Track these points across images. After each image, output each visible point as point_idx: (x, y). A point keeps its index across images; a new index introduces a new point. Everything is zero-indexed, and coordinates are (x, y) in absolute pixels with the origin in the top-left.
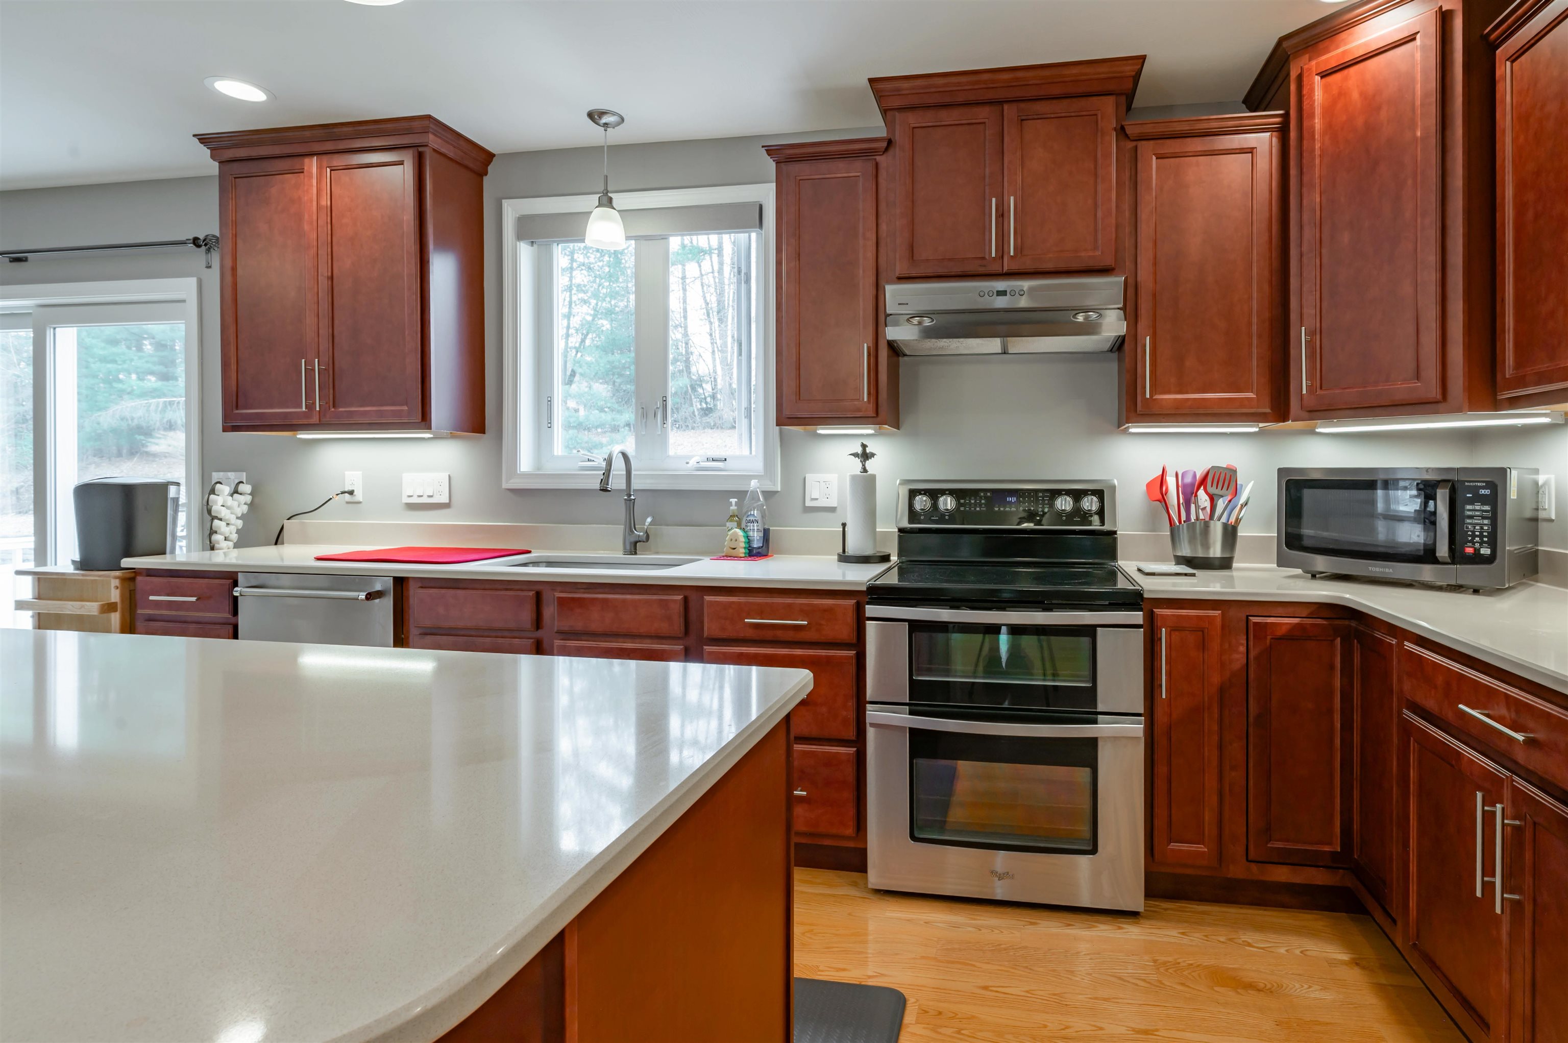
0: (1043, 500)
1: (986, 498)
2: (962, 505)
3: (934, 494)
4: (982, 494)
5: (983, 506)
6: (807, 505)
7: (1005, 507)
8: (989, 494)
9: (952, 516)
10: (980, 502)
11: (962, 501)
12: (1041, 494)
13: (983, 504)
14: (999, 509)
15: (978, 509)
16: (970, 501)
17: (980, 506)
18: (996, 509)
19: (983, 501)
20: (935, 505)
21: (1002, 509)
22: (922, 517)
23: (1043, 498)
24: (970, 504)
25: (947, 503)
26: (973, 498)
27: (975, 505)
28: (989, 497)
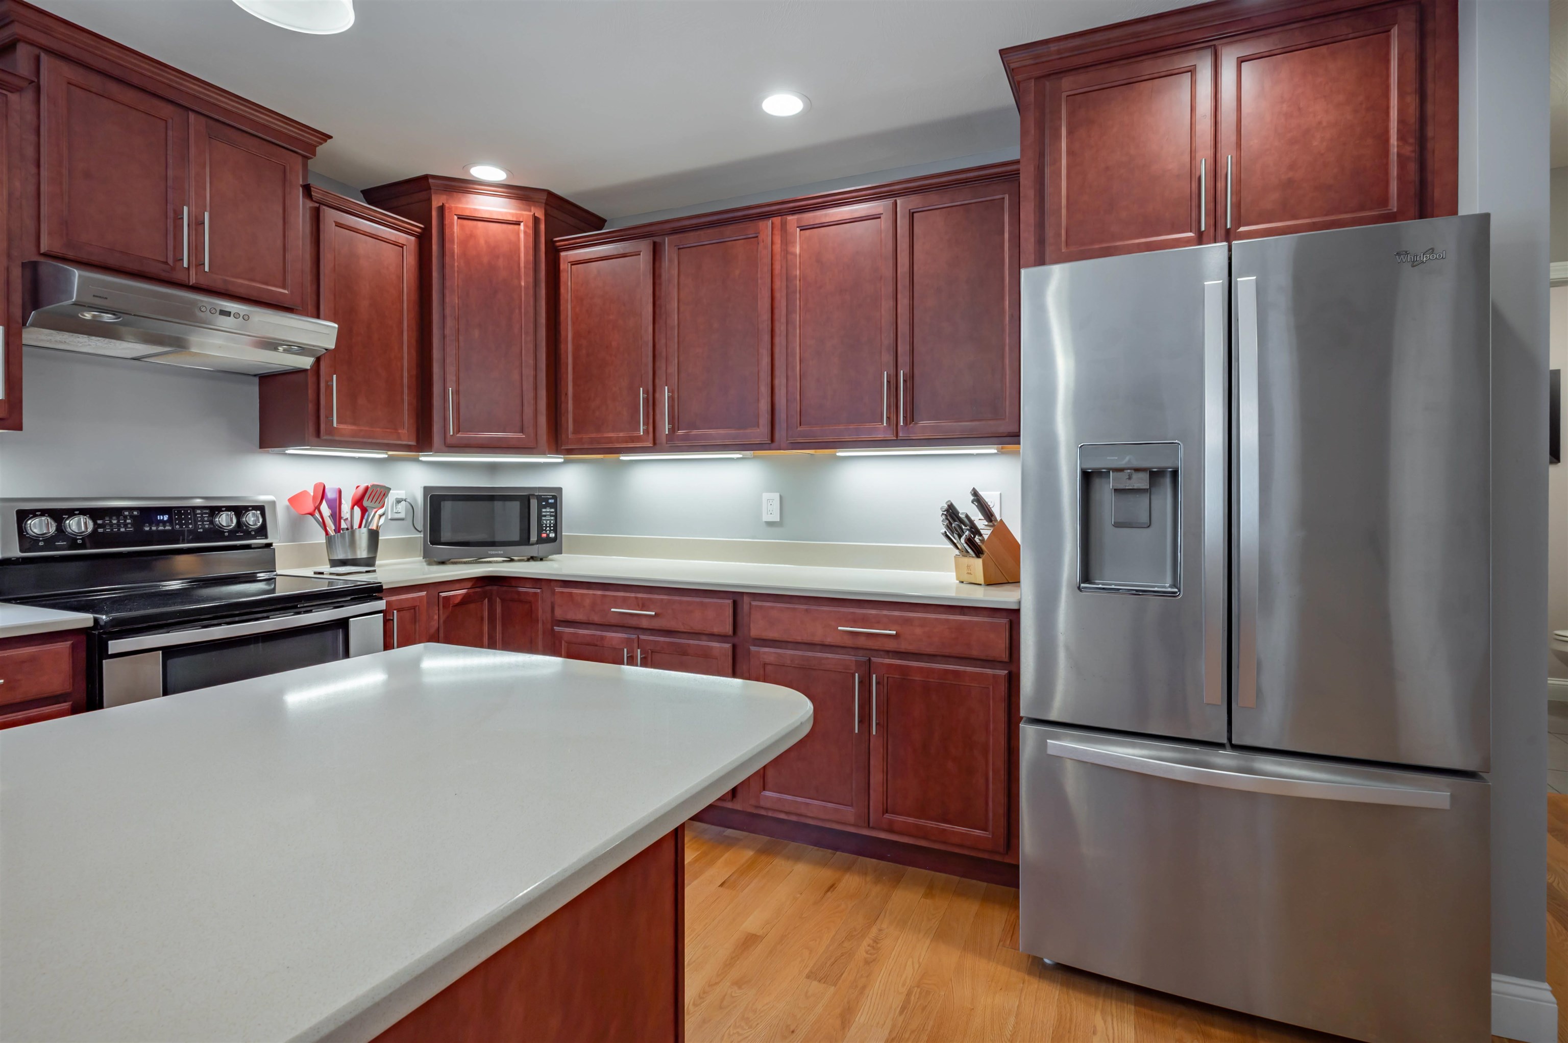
0: (202, 517)
1: (132, 517)
2: (100, 526)
3: (58, 515)
4: (127, 513)
5: (129, 526)
7: (158, 525)
8: (135, 513)
9: (94, 539)
10: (125, 521)
11: (100, 522)
12: (199, 511)
13: (129, 523)
14: (151, 528)
15: (123, 530)
16: (111, 522)
17: (126, 525)
18: (147, 529)
19: (129, 521)
20: (60, 530)
21: (154, 528)
22: (41, 544)
23: (202, 516)
24: (111, 525)
25: (77, 525)
26: (114, 518)
27: (119, 525)
28: (136, 516)
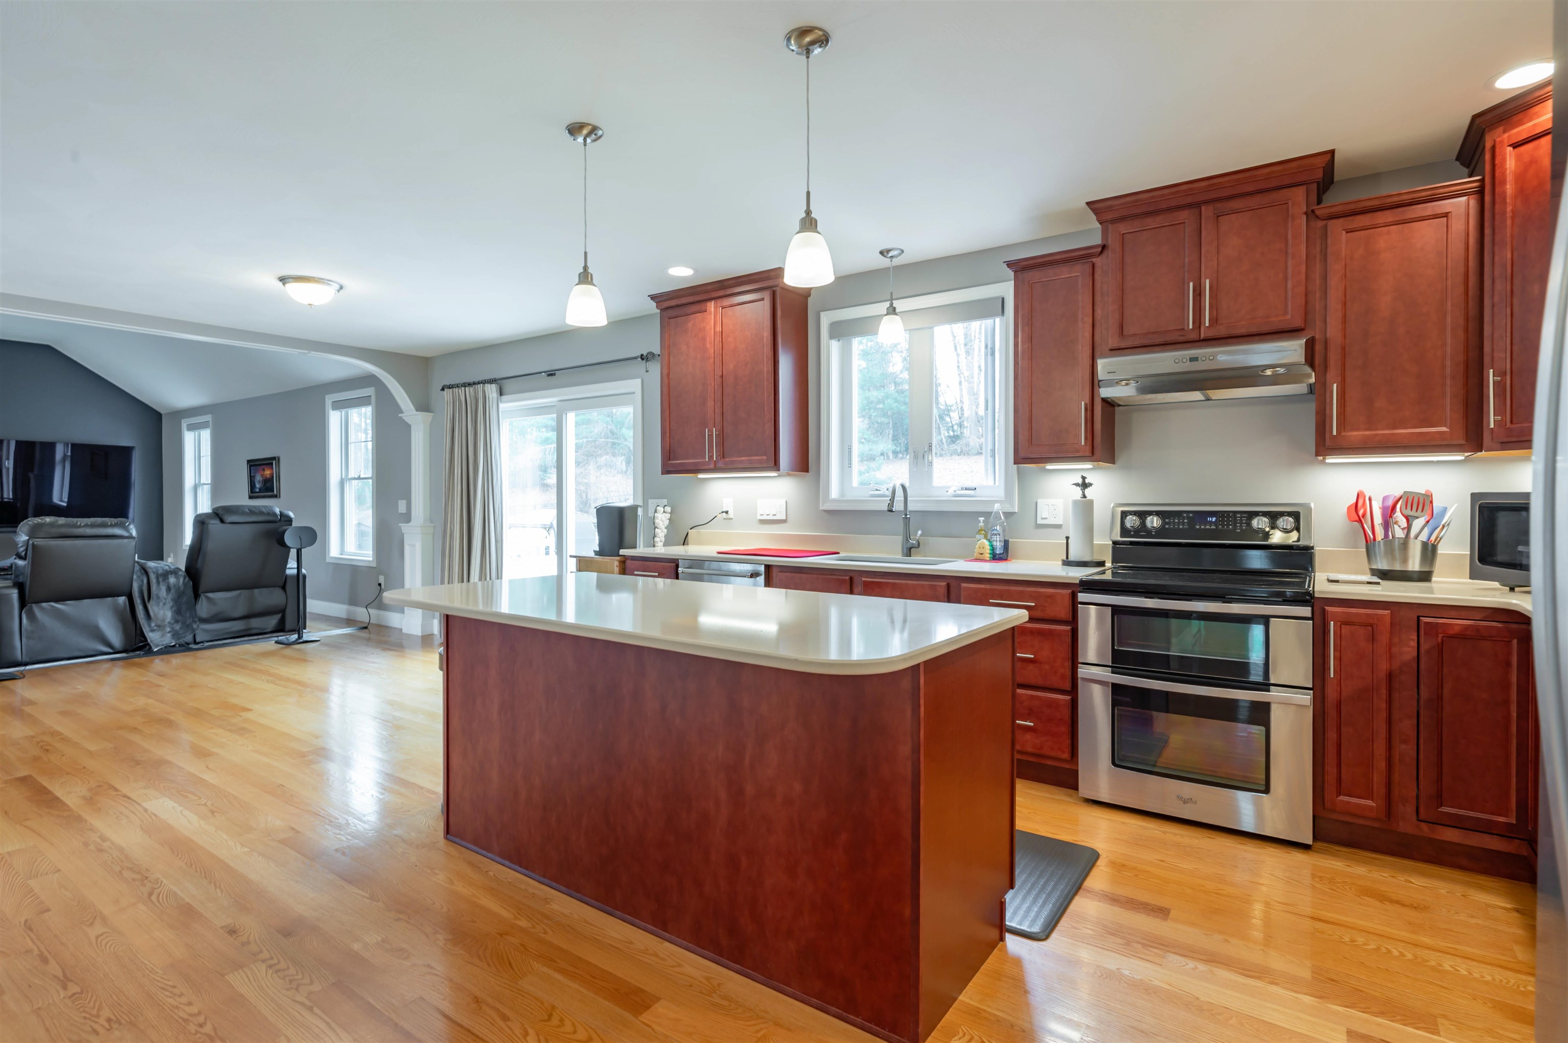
0: (1241, 520)
1: (1188, 518)
2: (1167, 523)
3: (1142, 515)
4: (1185, 515)
5: (1186, 524)
6: (1038, 522)
7: (1205, 525)
8: (1191, 515)
9: (1160, 532)
10: (1183, 521)
11: (1167, 520)
12: (1239, 515)
13: (1186, 523)
14: (1200, 527)
15: (1181, 527)
16: (1174, 521)
17: (1183, 524)
18: (1198, 527)
19: (1186, 521)
20: (1143, 523)
21: (1202, 527)
22: (1132, 533)
23: (1241, 519)
24: (1174, 523)
25: (1154, 522)
26: (1177, 518)
27: (1179, 523)
28: (1191, 517)
